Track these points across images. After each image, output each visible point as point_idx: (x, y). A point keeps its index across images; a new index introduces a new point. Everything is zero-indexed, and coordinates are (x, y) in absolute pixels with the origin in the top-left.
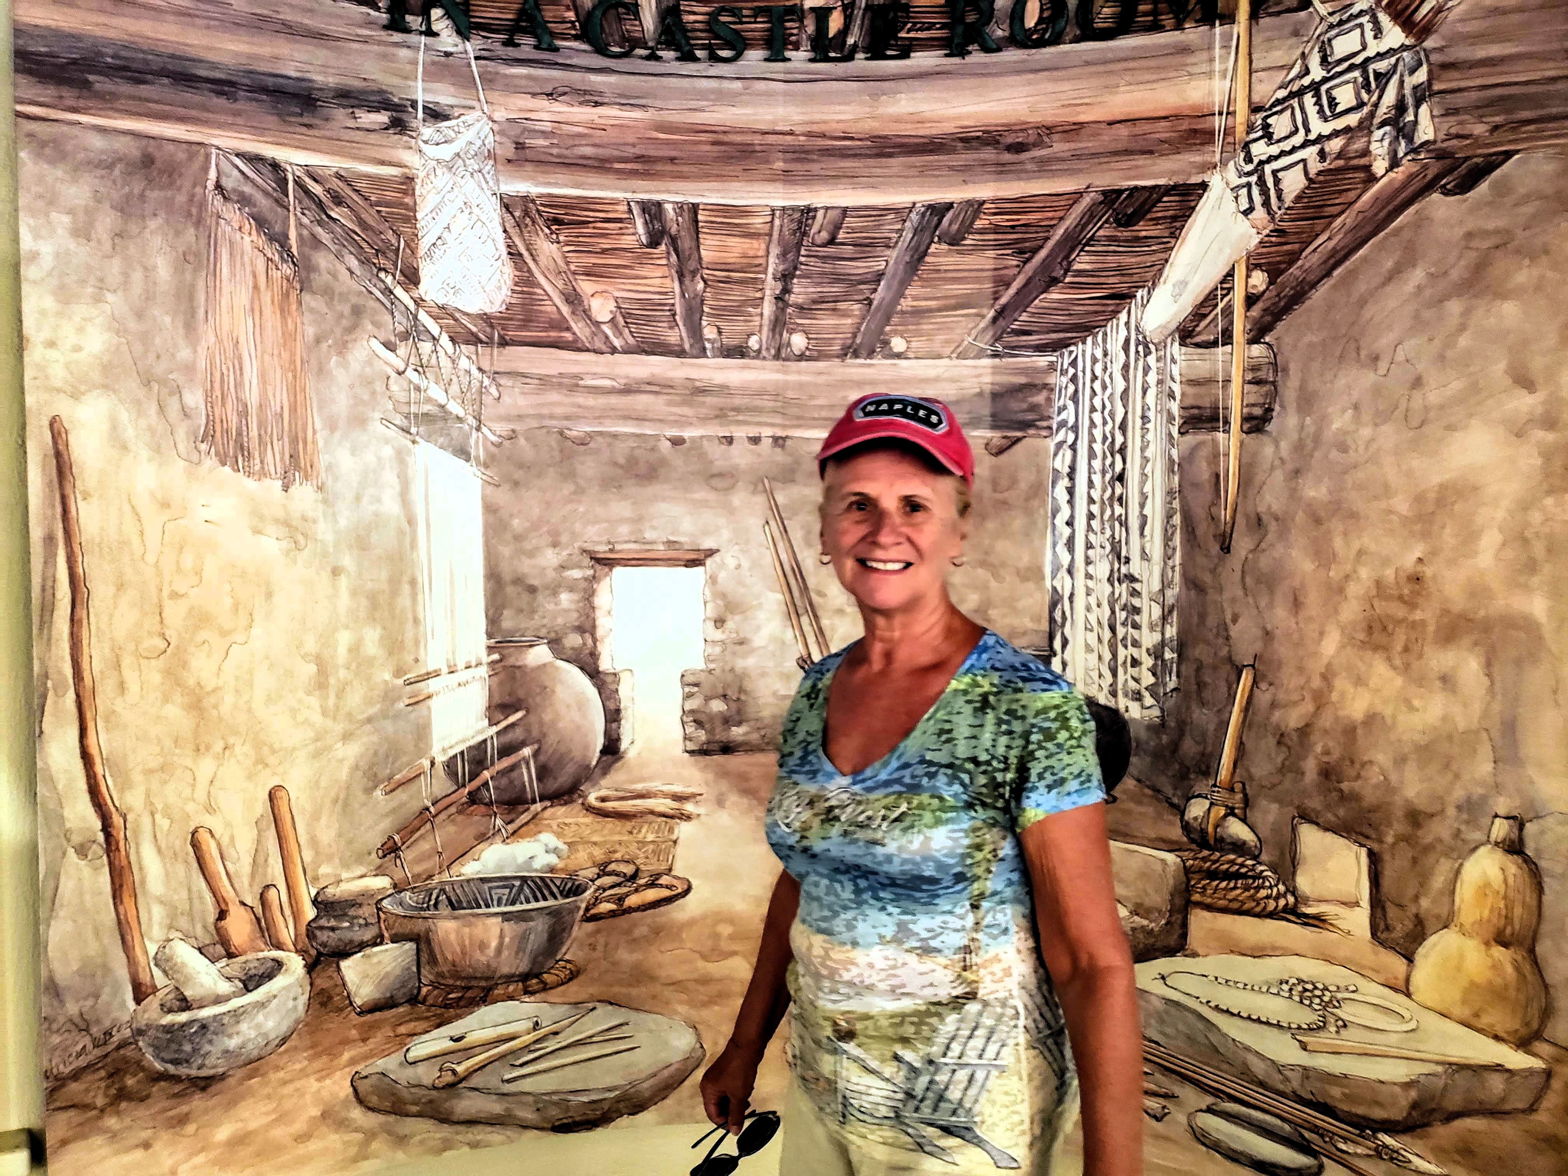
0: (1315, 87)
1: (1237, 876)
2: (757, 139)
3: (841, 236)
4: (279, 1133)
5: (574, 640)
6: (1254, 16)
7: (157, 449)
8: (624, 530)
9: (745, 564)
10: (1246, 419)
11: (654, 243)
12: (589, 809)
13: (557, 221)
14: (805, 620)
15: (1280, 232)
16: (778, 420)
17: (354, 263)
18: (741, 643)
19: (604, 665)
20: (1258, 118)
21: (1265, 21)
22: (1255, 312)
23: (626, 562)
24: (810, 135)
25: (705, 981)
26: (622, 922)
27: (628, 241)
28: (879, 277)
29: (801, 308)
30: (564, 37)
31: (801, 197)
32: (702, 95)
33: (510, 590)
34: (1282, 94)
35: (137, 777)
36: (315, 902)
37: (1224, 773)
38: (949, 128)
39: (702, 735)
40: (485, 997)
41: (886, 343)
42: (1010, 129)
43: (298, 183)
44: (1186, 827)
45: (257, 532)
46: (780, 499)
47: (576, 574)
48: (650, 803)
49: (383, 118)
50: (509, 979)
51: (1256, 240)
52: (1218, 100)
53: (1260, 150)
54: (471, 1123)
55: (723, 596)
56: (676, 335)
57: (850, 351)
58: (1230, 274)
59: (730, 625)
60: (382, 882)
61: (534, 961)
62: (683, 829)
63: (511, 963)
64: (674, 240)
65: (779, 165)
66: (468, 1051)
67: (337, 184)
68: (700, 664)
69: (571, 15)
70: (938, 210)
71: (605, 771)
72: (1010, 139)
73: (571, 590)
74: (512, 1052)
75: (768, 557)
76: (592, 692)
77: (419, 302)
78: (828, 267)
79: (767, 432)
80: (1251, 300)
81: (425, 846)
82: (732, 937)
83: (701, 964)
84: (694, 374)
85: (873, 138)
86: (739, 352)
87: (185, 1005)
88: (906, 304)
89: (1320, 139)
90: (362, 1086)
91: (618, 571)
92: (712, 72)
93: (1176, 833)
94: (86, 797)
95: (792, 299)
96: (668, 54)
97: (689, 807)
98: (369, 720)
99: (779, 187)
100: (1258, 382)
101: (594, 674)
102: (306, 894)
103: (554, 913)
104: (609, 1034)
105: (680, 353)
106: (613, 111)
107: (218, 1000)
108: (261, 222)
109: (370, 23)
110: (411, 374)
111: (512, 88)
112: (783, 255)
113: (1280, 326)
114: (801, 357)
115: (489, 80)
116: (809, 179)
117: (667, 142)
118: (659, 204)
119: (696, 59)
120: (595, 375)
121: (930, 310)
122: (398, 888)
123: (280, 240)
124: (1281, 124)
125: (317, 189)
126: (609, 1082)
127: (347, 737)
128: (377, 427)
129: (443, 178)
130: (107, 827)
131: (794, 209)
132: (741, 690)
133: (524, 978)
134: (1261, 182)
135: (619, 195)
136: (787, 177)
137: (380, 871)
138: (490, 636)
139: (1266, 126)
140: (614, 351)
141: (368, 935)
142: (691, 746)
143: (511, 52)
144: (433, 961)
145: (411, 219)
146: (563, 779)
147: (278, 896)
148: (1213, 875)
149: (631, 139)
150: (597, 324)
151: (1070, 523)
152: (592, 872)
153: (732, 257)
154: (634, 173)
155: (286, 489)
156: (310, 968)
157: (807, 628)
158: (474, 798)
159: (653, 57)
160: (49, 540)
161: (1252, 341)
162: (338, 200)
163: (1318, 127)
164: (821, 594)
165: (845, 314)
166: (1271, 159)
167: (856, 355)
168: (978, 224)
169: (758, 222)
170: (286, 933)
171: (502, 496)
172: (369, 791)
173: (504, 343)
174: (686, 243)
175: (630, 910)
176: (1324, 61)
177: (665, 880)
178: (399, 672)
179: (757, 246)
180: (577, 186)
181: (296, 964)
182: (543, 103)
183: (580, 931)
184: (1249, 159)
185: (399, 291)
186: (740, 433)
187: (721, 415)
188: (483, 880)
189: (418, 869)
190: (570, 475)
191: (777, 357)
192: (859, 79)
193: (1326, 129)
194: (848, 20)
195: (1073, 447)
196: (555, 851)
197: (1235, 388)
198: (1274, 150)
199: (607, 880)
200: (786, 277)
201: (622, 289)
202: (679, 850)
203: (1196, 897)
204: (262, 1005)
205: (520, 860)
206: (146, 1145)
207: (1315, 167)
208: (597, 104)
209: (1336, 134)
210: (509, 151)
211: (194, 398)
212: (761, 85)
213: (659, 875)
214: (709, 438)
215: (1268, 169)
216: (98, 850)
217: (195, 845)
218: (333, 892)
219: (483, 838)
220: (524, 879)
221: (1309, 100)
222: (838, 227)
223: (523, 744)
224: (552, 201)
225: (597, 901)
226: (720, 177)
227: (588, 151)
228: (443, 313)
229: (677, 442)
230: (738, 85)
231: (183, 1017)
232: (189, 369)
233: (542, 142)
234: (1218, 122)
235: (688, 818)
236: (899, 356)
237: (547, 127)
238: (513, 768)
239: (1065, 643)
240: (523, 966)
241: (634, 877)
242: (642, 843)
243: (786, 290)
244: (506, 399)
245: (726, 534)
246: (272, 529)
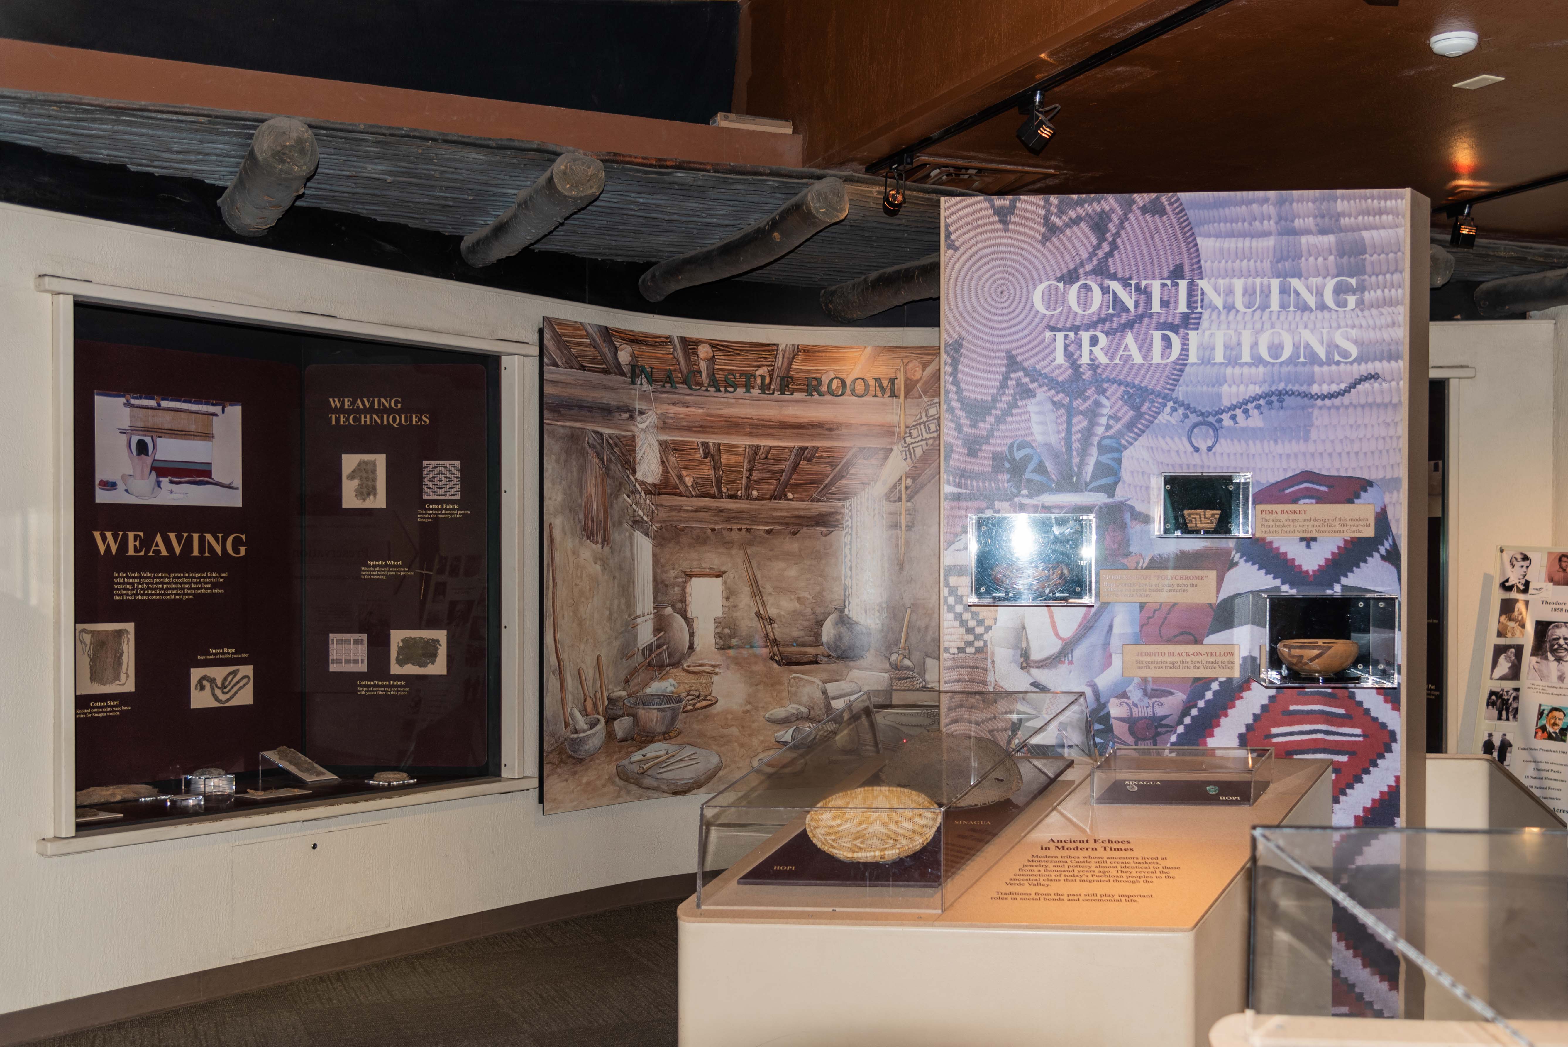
0: (924, 423)
1: (907, 678)
2: (740, 420)
3: (769, 456)
4: (598, 783)
5: (679, 605)
6: (905, 397)
7: (572, 534)
8: (695, 563)
9: (737, 576)
10: (907, 526)
11: (706, 457)
12: (684, 670)
13: (675, 449)
14: (758, 598)
15: (915, 467)
16: (748, 522)
17: (620, 467)
18: (735, 607)
19: (689, 615)
20: (908, 430)
21: (909, 400)
22: (908, 492)
23: (696, 576)
24: (758, 419)
25: (723, 736)
26: (695, 713)
27: (697, 456)
28: (782, 471)
29: (755, 481)
30: (678, 383)
31: (756, 442)
32: (721, 403)
33: (660, 585)
34: (914, 423)
35: (566, 648)
36: (608, 699)
37: (902, 644)
38: (806, 420)
39: (721, 642)
40: (652, 741)
41: (786, 495)
42: (827, 423)
43: (607, 440)
44: (890, 664)
45: (595, 563)
46: (749, 552)
47: (680, 580)
48: (704, 668)
49: (627, 415)
50: (659, 734)
51: (908, 469)
52: (895, 422)
53: (908, 440)
54: (648, 788)
55: (729, 589)
56: (713, 490)
57: (773, 497)
58: (900, 479)
59: (731, 600)
60: (624, 693)
61: (667, 728)
62: (715, 678)
63: (660, 728)
64: (712, 456)
65: (748, 430)
66: (647, 761)
67: (616, 440)
68: (720, 614)
69: (680, 375)
70: (803, 449)
71: (689, 655)
72: (828, 426)
73: (678, 586)
74: (660, 762)
75: (745, 574)
76: (685, 625)
77: (636, 480)
78: (765, 467)
79: (744, 527)
80: (907, 488)
81: (636, 681)
82: (732, 719)
83: (721, 730)
84: (719, 505)
85: (780, 422)
86: (733, 497)
87: (576, 731)
88: (792, 481)
89: (926, 439)
90: (619, 769)
91: (693, 579)
92: (725, 395)
93: (888, 666)
94: (555, 654)
95: (752, 478)
96: (712, 389)
97: (717, 670)
98: (622, 633)
99: (748, 438)
100: (910, 514)
101: (685, 618)
102: (606, 695)
103: (673, 709)
104: (691, 757)
105: (714, 497)
106: (693, 409)
107: (584, 731)
108: (598, 454)
109: (625, 382)
110: (634, 506)
111: (663, 402)
112: (749, 462)
113: (916, 497)
114: (756, 499)
115: (656, 399)
116: (757, 435)
117: (710, 421)
118: (707, 443)
119: (720, 391)
120: (687, 505)
121: (801, 484)
122: (629, 696)
123: (602, 460)
124: (915, 433)
125: (611, 442)
126: (691, 776)
127: (616, 638)
128: (625, 525)
129: (642, 436)
130: (559, 665)
131: (753, 446)
132: (735, 625)
133: (664, 734)
134: (909, 450)
135: (694, 440)
136: (751, 435)
137: (624, 689)
138: (654, 603)
139: (910, 433)
140: (692, 496)
141: (621, 713)
142: (718, 646)
143: (664, 389)
144: (638, 725)
145: (634, 451)
146: (677, 656)
147: (599, 695)
148: (899, 679)
149: (698, 419)
150: (687, 486)
151: (850, 561)
152: (685, 694)
153: (732, 462)
154: (699, 432)
155: (602, 547)
156: (606, 722)
157: (758, 601)
158: (649, 664)
159: (707, 390)
160: (548, 565)
161: (908, 501)
162: (616, 445)
163: (926, 436)
164: (763, 588)
165: (771, 484)
166: (912, 443)
167: (775, 499)
168: (817, 455)
169: (741, 450)
170: (601, 710)
171: (658, 550)
172: (622, 659)
173: (659, 494)
174: (716, 457)
175: (698, 709)
176: (926, 415)
177: (709, 698)
178: (630, 616)
179: (740, 458)
180: (682, 436)
181: (603, 720)
182: (671, 407)
183: (682, 716)
184: (905, 442)
185: (631, 477)
186: (735, 527)
187: (728, 520)
188: (652, 695)
189: (634, 689)
190: (678, 543)
191: (747, 499)
192: (775, 401)
193: (928, 436)
194: (771, 379)
195: (851, 534)
196: (673, 685)
197: (903, 516)
198: (913, 441)
199: (690, 697)
200: (750, 470)
201: (696, 474)
202: (714, 686)
203: (894, 687)
204: (594, 735)
205: (663, 688)
206: (567, 780)
207: (925, 448)
208: (688, 407)
209: (930, 438)
210: (661, 425)
211: (581, 516)
212: (741, 401)
213: (707, 696)
214: (724, 529)
215: (911, 446)
216: (557, 673)
217: (579, 674)
218: (613, 695)
219: (652, 679)
220: (664, 696)
221: (922, 426)
222: (768, 453)
223: (664, 644)
224: (674, 442)
225: (686, 705)
226: (727, 434)
227: (685, 424)
228: (643, 484)
229: (713, 530)
230: (733, 400)
231: (575, 736)
232: (580, 506)
233: (671, 421)
234: (896, 429)
235: (717, 674)
236: (790, 500)
237: (672, 415)
238: (661, 653)
239: (849, 603)
240: (664, 730)
241: (698, 697)
242: (701, 683)
243: (750, 475)
244: (660, 515)
245: (730, 565)
246: (599, 562)
